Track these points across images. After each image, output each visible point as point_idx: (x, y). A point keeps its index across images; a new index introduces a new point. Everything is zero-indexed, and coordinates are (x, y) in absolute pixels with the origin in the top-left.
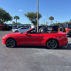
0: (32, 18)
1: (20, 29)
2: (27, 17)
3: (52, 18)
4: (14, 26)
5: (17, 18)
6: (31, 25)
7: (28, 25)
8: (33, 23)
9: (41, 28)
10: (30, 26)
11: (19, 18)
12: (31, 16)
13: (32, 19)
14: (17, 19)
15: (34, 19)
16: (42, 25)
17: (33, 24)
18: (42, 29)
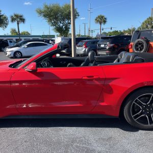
0: (56, 18)
1: (25, 46)
2: (45, 16)
3: (102, 20)
4: (14, 39)
5: (19, 19)
6: (54, 36)
7: (46, 36)
8: (60, 32)
9: (80, 43)
10: (53, 39)
11: (23, 20)
12: (52, 14)
13: (55, 22)
14: (18, 21)
15: (61, 23)
16: (79, 35)
17: (58, 34)
18: (84, 46)
